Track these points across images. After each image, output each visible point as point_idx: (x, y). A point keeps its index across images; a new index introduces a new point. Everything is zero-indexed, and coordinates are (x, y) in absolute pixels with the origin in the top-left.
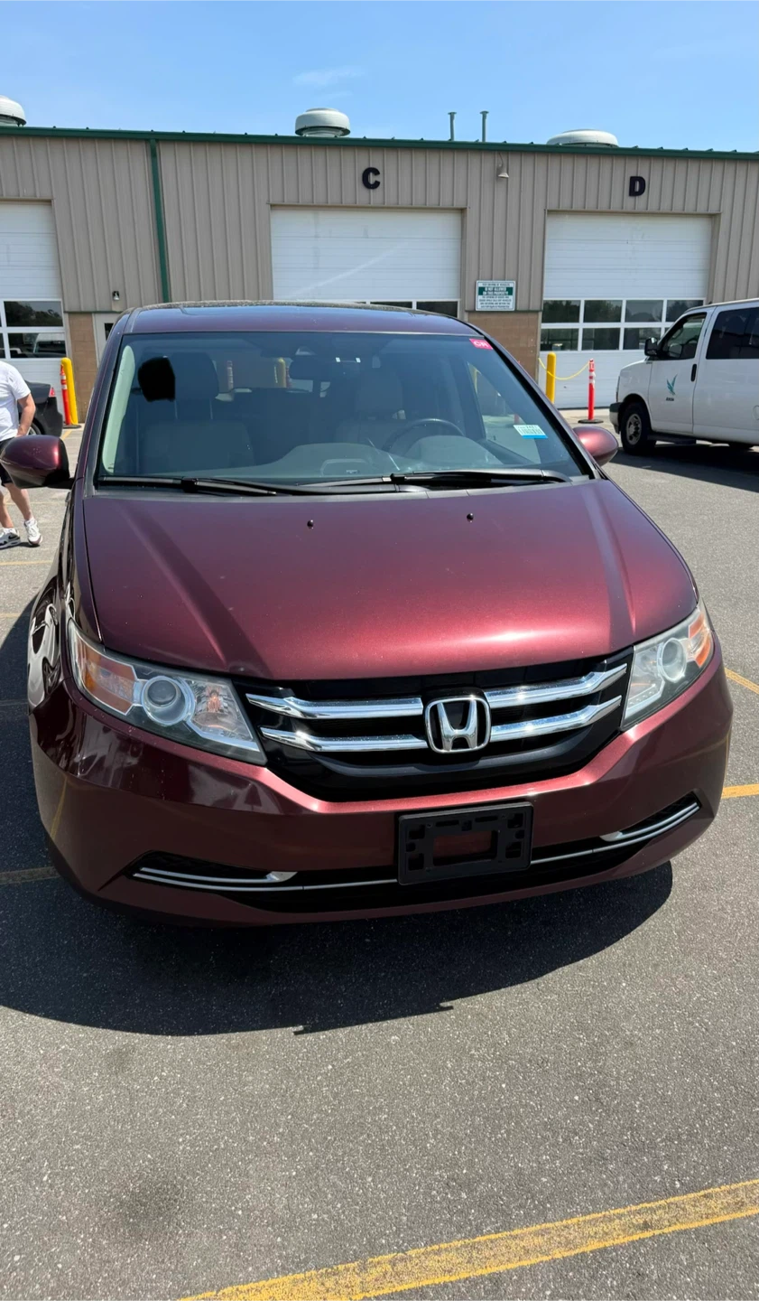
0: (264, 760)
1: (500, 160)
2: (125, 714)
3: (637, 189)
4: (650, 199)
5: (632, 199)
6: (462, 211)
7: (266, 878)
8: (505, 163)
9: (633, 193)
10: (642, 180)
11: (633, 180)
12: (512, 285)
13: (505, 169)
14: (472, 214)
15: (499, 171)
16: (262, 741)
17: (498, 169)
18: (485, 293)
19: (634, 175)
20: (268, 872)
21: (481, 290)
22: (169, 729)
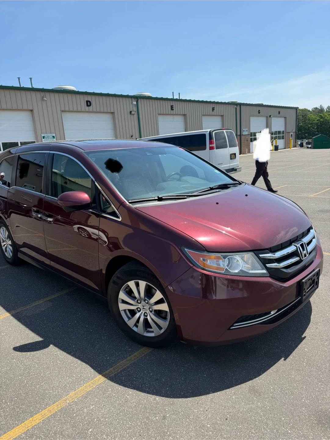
0: (269, 275)
1: (43, 94)
2: (224, 272)
3: (89, 104)
4: (93, 107)
5: (88, 107)
6: (32, 111)
7: (271, 314)
8: (44, 94)
9: (88, 105)
10: (90, 102)
11: (87, 102)
12: (54, 135)
13: (45, 97)
14: (35, 111)
15: (43, 98)
16: (267, 269)
17: (42, 97)
18: (45, 138)
19: (87, 100)
20: (271, 312)
21: (44, 137)
22: (238, 273)
